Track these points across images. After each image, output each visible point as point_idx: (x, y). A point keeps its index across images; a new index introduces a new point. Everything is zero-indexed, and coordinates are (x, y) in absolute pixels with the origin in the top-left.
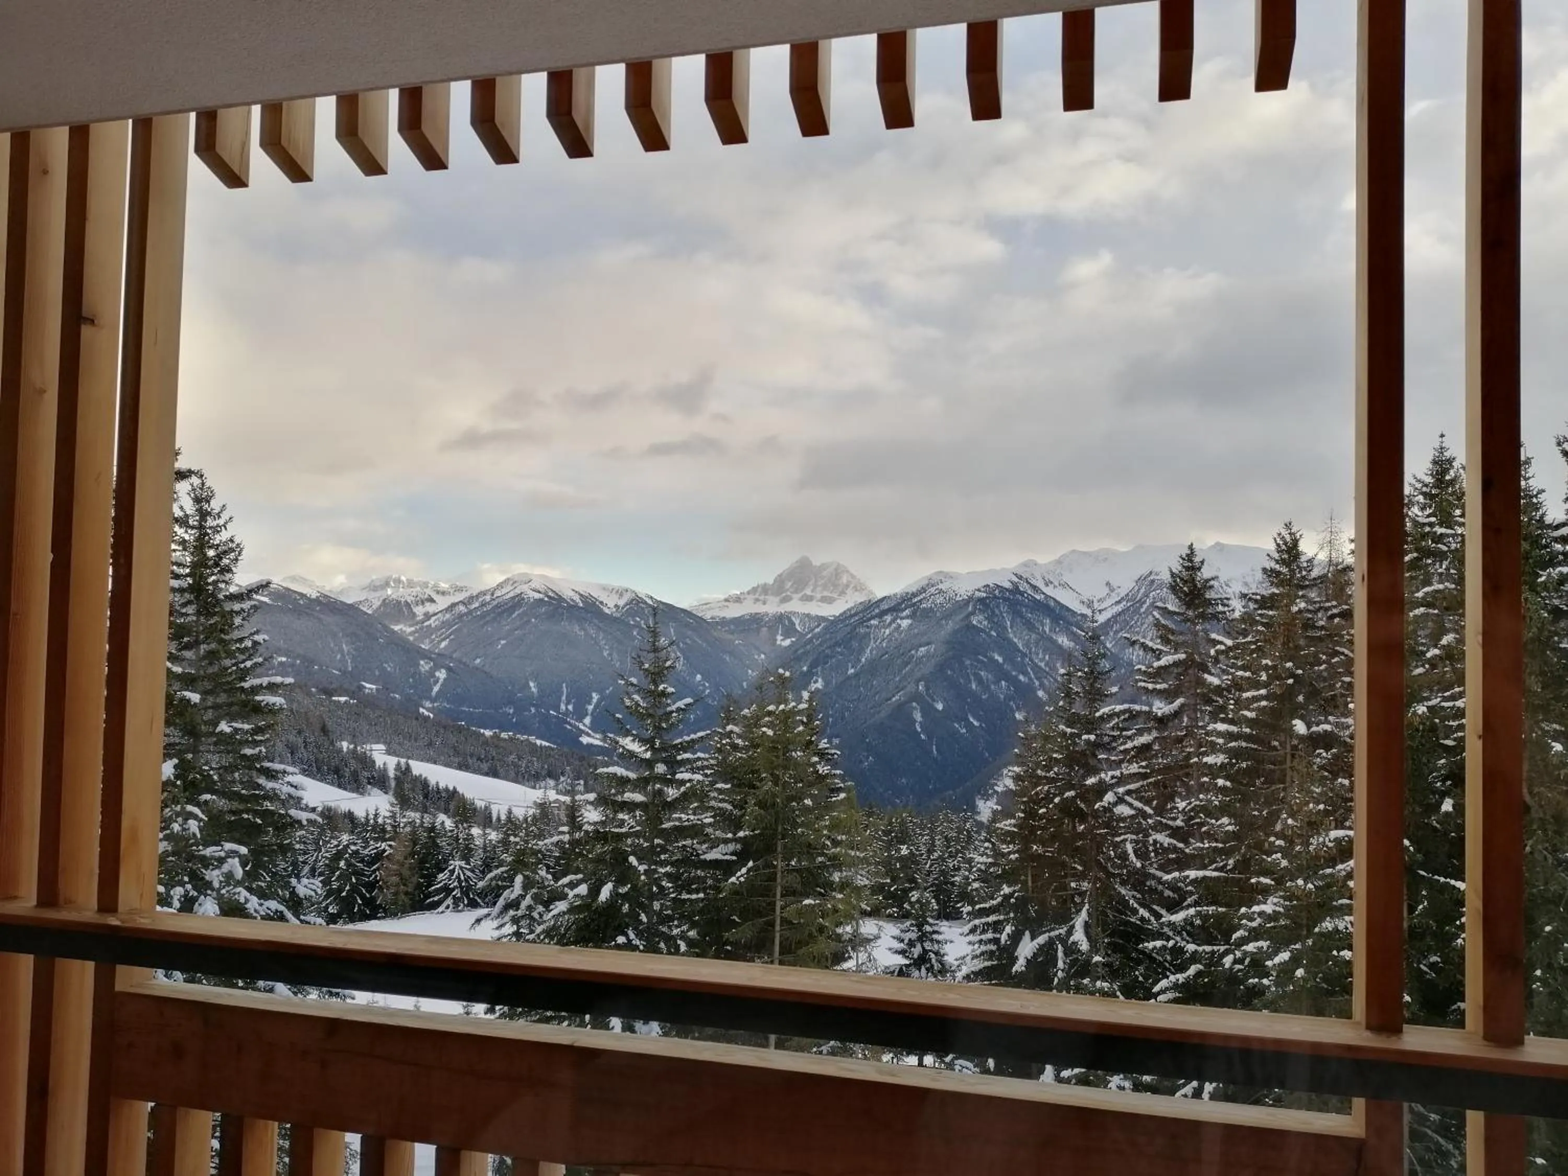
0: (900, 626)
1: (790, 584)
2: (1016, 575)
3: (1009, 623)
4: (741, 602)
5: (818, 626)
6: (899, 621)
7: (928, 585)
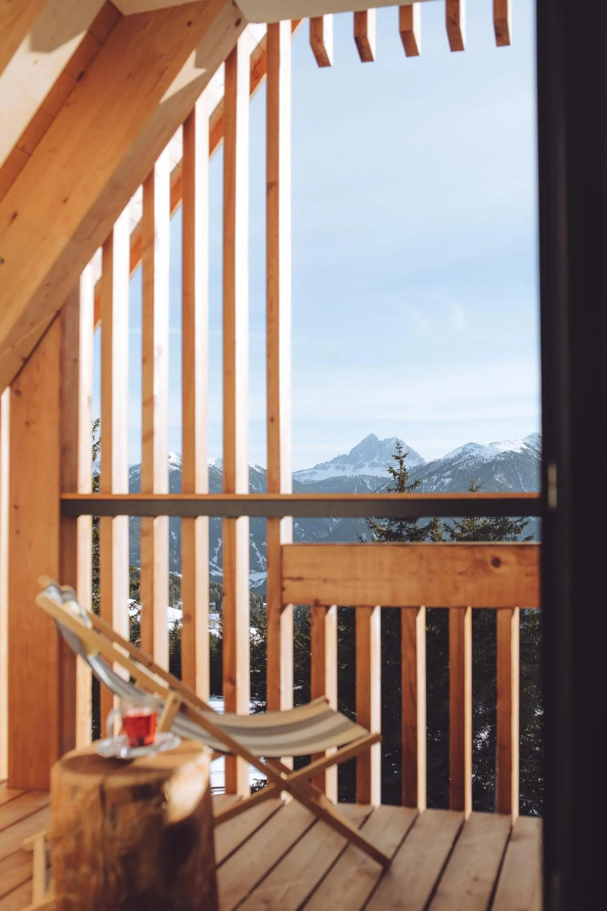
0: (443, 483)
1: (362, 455)
2: (526, 444)
3: (521, 479)
4: (326, 469)
5: (383, 486)
6: (443, 480)
7: (463, 452)
